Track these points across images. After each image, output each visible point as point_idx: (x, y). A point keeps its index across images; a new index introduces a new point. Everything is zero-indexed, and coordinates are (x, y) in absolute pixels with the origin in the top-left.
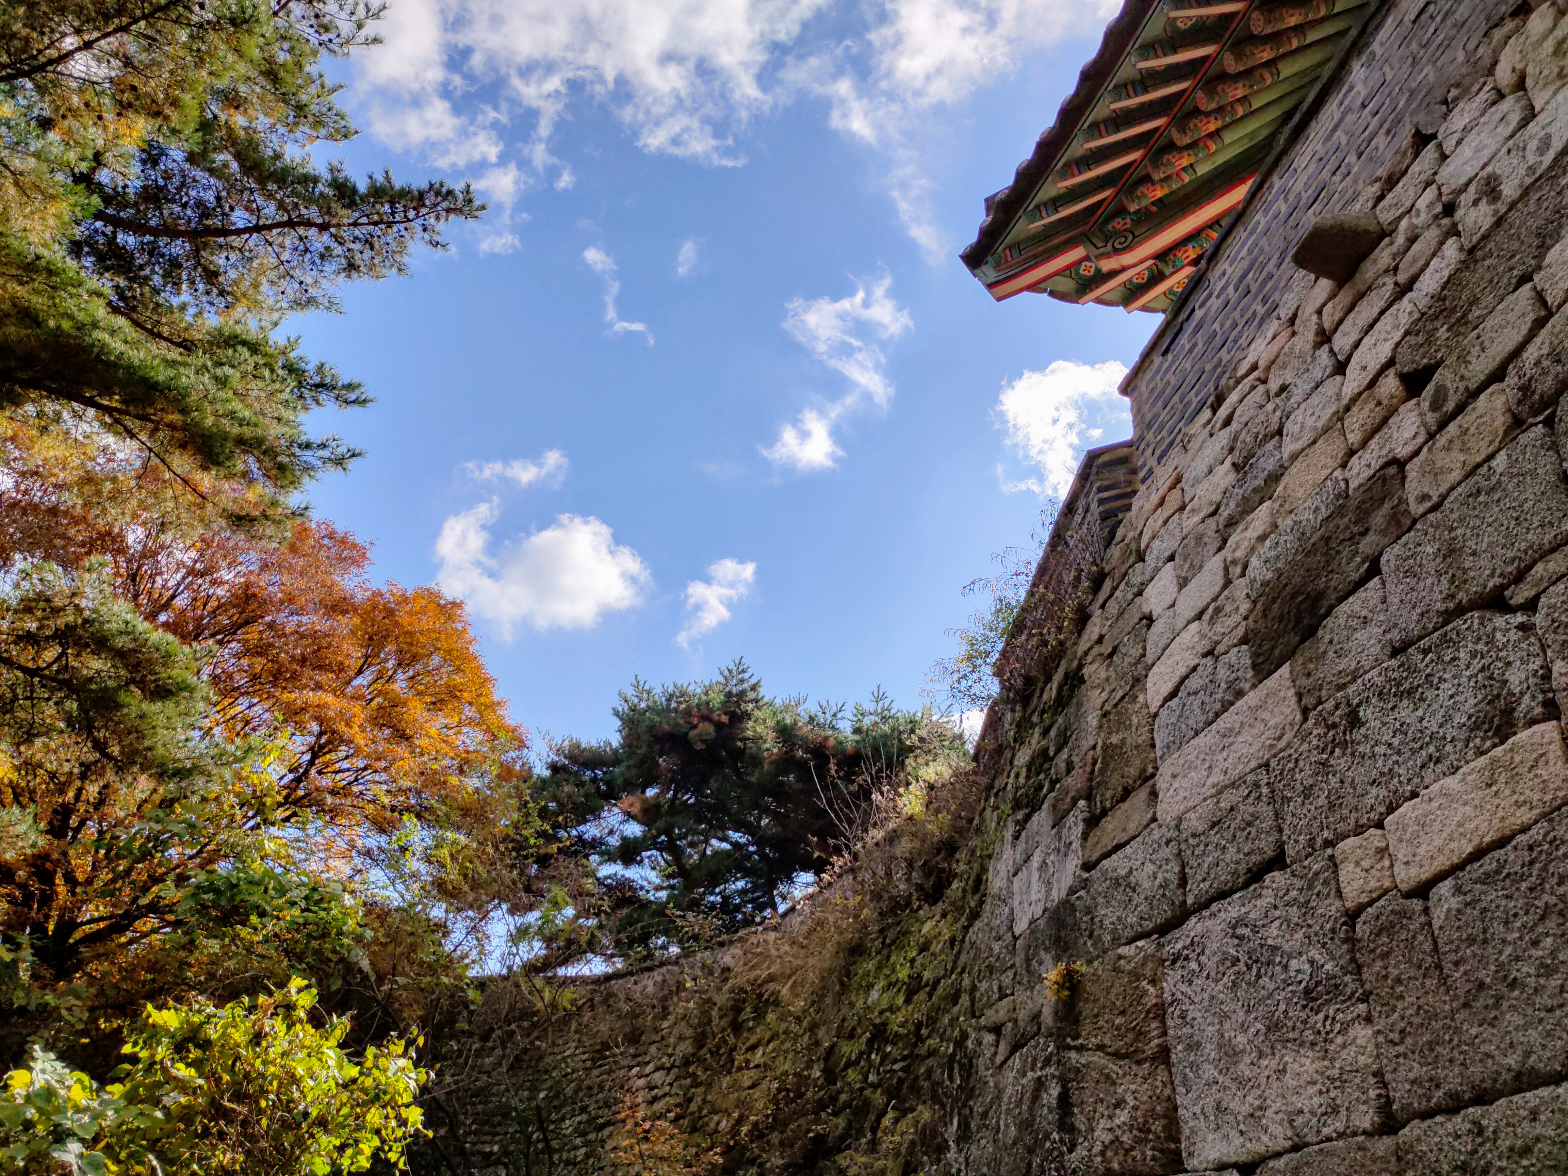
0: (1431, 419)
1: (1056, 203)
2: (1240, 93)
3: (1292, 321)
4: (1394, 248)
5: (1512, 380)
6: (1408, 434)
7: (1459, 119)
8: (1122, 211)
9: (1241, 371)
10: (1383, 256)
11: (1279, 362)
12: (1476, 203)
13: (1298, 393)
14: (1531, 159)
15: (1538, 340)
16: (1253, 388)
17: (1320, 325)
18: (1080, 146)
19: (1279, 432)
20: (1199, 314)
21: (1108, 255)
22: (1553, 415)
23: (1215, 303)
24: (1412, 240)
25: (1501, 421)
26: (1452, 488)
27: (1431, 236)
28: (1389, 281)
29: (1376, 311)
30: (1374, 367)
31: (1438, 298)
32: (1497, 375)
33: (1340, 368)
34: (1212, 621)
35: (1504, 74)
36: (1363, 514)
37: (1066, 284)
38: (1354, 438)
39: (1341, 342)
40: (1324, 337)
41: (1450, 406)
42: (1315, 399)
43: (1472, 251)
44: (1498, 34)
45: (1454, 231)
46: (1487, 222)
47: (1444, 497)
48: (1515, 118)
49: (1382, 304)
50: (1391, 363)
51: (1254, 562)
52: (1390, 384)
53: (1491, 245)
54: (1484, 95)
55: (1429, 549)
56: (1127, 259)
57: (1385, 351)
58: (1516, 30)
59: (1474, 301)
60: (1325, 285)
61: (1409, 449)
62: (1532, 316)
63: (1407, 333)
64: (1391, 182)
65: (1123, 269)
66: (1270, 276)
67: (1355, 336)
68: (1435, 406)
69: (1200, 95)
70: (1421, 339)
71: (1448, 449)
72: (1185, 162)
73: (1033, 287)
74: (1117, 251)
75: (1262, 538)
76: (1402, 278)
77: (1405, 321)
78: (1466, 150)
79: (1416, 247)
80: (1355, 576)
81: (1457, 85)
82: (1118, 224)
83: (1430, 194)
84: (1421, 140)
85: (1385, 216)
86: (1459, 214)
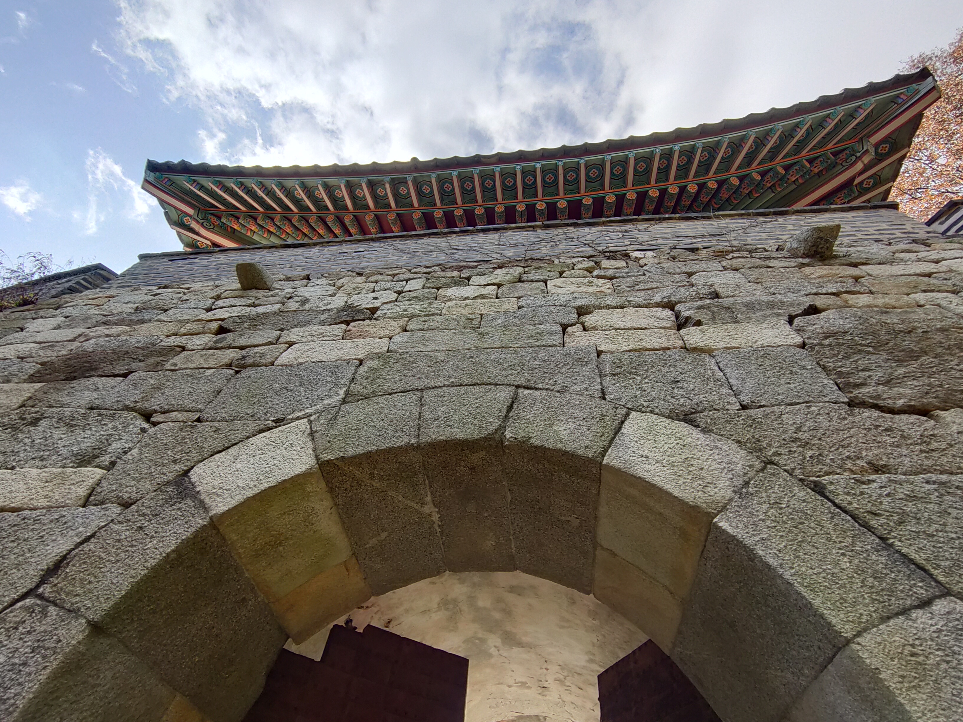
0: (211, 344)
1: (202, 188)
2: (288, 231)
3: (217, 286)
4: (266, 294)
5: (244, 352)
6: (198, 343)
7: (320, 282)
8: (219, 218)
9: (182, 286)
10: (261, 293)
11: (196, 293)
12: (298, 302)
13: (188, 305)
14: (321, 305)
15: (264, 347)
16: (179, 293)
17: (221, 293)
18: (231, 183)
19: (166, 311)
20: (197, 260)
21: (198, 222)
22: (240, 371)
23: (205, 262)
24: (272, 296)
25: (226, 360)
26: (186, 369)
27: (278, 299)
28: (253, 300)
29: (240, 304)
30: (217, 317)
31: (258, 315)
32: (242, 348)
33: (209, 310)
35: (340, 283)
36: (151, 354)
37: (174, 216)
38: (183, 330)
39: (220, 303)
40: (218, 297)
41: (219, 345)
42: (190, 311)
43: (281, 312)
44: (350, 273)
45: (283, 304)
46: (294, 309)
47: (180, 369)
48: (330, 293)
49: (244, 304)
50: (223, 320)
52: (215, 325)
53: (286, 314)
54: (331, 282)
55: (152, 382)
56: (203, 232)
57: (226, 315)
58: (354, 277)
59: (264, 324)
60: (239, 286)
61: (193, 347)
62: (270, 340)
63: (238, 316)
64: (288, 279)
65: (198, 234)
66: (229, 271)
67: (225, 305)
68: (216, 342)
69: (279, 216)
70: (239, 321)
71: (202, 356)
73: (162, 202)
74: (202, 225)
75: (107, 336)
76: (257, 302)
77: (243, 312)
78: (312, 289)
79: (271, 298)
80: (117, 372)
81: (329, 274)
82: (214, 219)
83: (291, 290)
84: (308, 278)
85: (275, 285)
86: (291, 300)
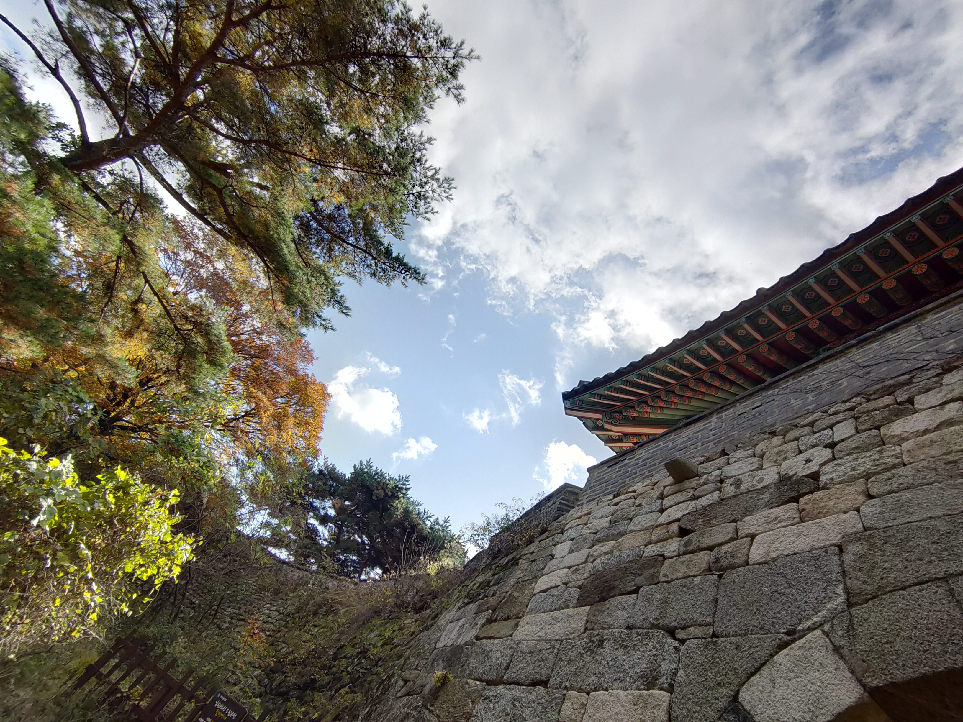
0: (682, 549)
1: (601, 396)
2: (676, 401)
3: (655, 484)
4: (698, 482)
5: (714, 553)
6: (672, 549)
7: (739, 454)
8: (620, 412)
9: (630, 490)
10: (694, 482)
11: (644, 495)
12: (731, 485)
13: (644, 510)
14: (755, 483)
15: (729, 545)
16: (630, 498)
17: (663, 491)
18: (618, 384)
19: (631, 519)
20: (626, 461)
21: (608, 423)
22: (722, 575)
23: (633, 461)
24: (705, 483)
25: (704, 565)
26: (677, 579)
27: (712, 486)
28: (692, 492)
29: (683, 499)
30: (673, 518)
31: (705, 508)
32: (711, 548)
33: (662, 511)
34: (573, 573)
35: (759, 449)
36: (643, 568)
37: (590, 423)
38: (654, 538)
39: (667, 502)
40: (662, 497)
41: (690, 549)
42: (648, 516)
43: (722, 500)
44: (762, 436)
45: (719, 489)
46: (732, 494)
47: (673, 580)
48: (756, 466)
49: (686, 498)
50: (678, 520)
51: (598, 560)
52: (675, 527)
53: (729, 502)
54: (749, 452)
55: (658, 596)
56: (614, 428)
57: (679, 515)
58: (768, 438)
59: (715, 518)
60: (670, 480)
61: (670, 555)
62: (731, 535)
63: (689, 514)
64: (708, 460)
65: (611, 431)
66: (655, 465)
67: (672, 503)
68: (686, 545)
69: (663, 393)
70: (692, 519)
71: (682, 563)
72: (648, 410)
73: (580, 418)
74: (612, 424)
75: (606, 553)
76: (696, 494)
77: (690, 509)
78: (736, 466)
79: (705, 486)
80: (629, 589)
81: (742, 443)
82: (617, 415)
83: (718, 472)
84: (724, 453)
85: (701, 470)
86: (724, 485)
